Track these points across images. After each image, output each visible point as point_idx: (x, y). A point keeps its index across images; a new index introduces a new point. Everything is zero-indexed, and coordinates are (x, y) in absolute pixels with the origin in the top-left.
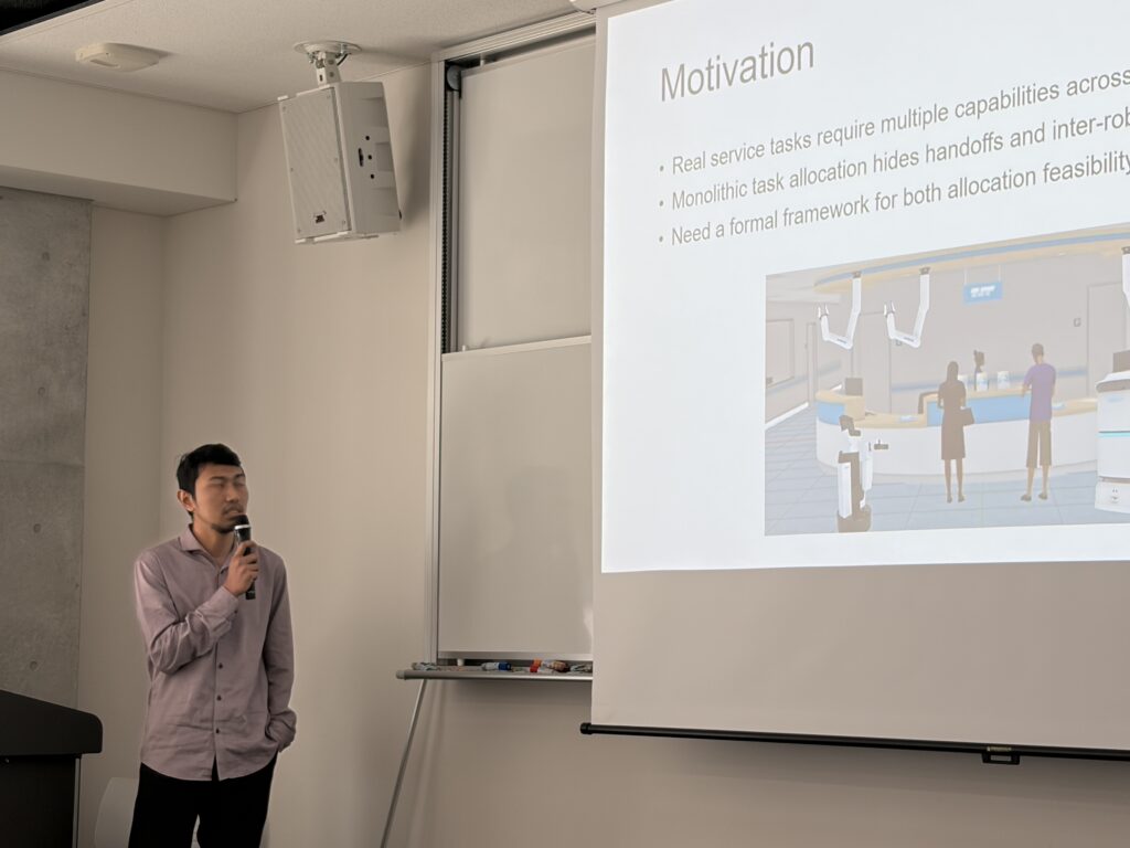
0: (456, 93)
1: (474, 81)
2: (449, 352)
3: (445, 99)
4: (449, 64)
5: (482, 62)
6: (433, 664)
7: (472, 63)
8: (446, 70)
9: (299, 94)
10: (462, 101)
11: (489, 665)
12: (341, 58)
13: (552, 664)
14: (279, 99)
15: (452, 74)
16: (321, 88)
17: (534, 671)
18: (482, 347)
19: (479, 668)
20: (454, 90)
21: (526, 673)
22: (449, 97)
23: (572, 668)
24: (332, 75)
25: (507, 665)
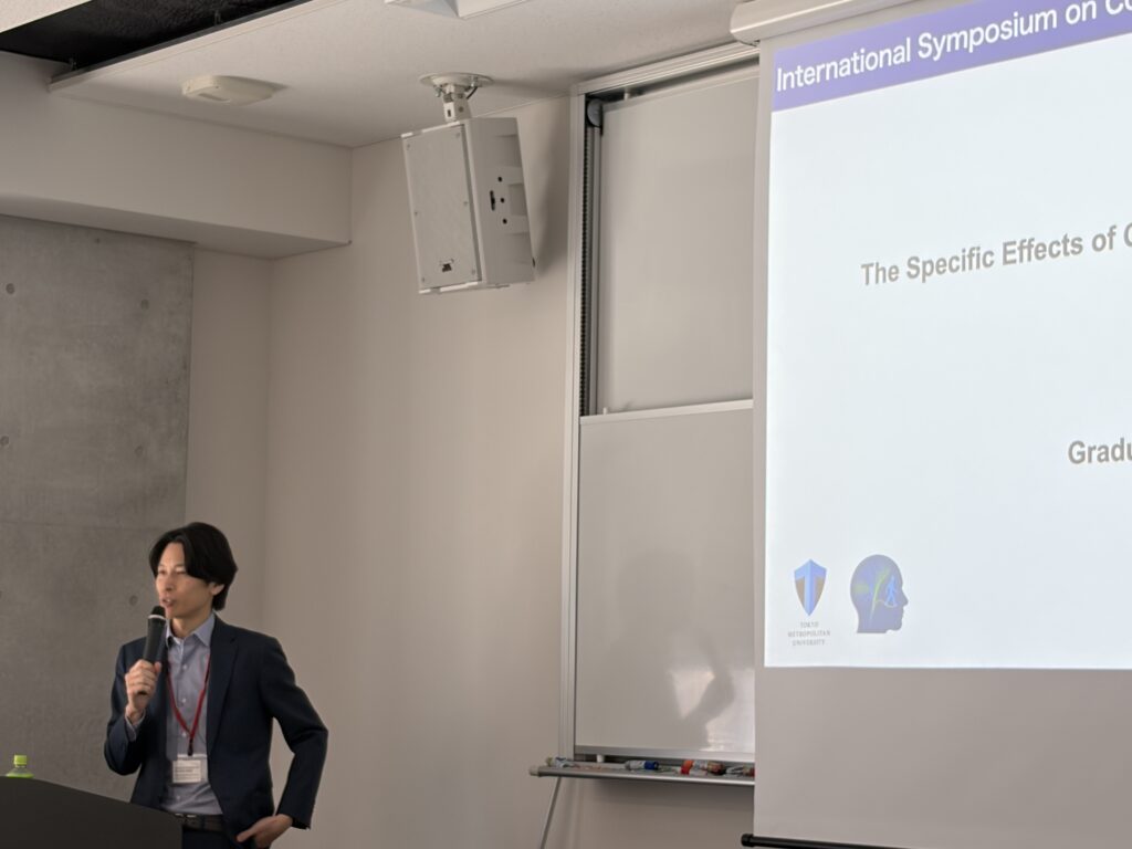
0: (597, 130)
1: (616, 116)
2: (588, 414)
3: (586, 136)
4: (590, 98)
5: (626, 96)
6: (569, 760)
7: (615, 96)
8: (587, 104)
9: (425, 131)
10: (604, 139)
11: (633, 764)
12: (471, 91)
13: (706, 766)
14: (403, 136)
15: (593, 109)
16: (449, 125)
17: (685, 772)
18: (625, 410)
19: (622, 766)
20: (594, 126)
21: (676, 774)
22: (589, 134)
23: (728, 771)
24: (461, 109)
25: (653, 765)
